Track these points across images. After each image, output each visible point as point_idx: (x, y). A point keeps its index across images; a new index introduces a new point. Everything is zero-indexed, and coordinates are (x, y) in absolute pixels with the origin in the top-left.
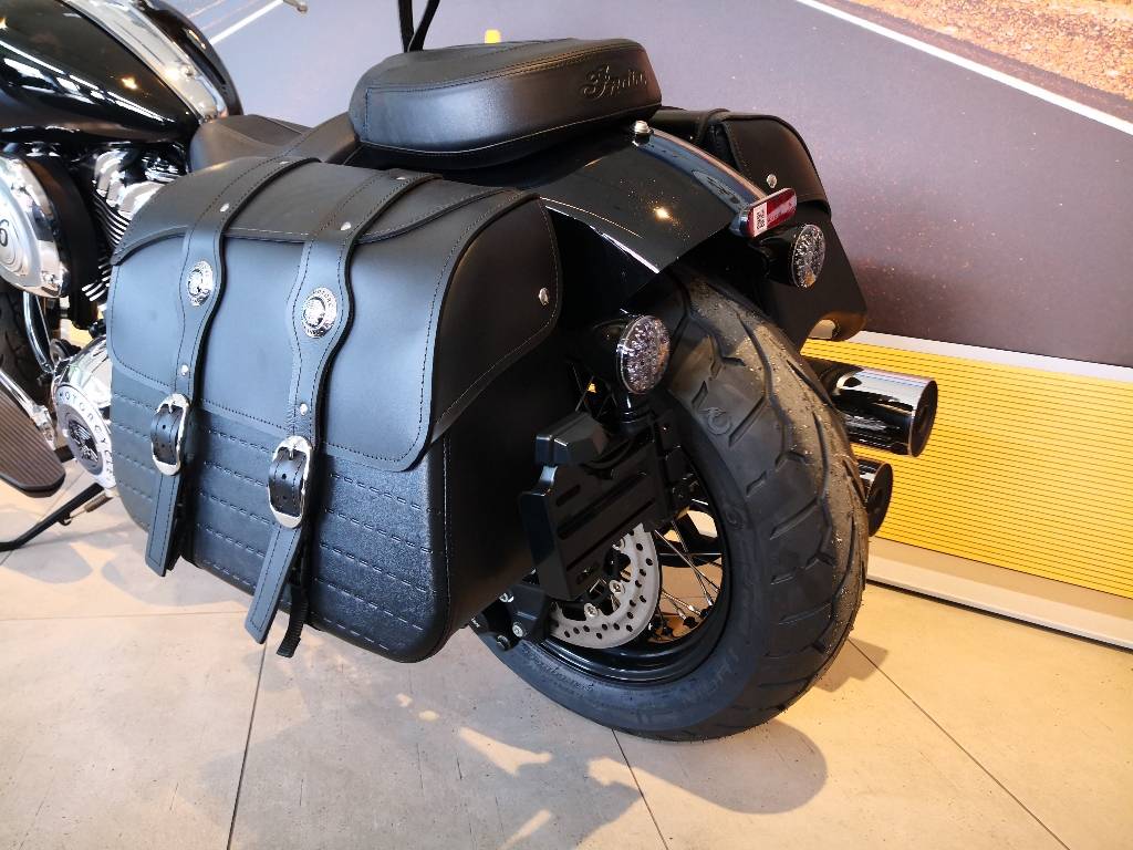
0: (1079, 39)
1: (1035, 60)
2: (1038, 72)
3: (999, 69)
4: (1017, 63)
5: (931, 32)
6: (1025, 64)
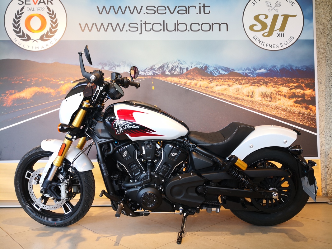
0: (268, 107)
1: (262, 111)
2: (264, 112)
3: (257, 112)
4: (260, 111)
5: (245, 106)
6: (261, 111)
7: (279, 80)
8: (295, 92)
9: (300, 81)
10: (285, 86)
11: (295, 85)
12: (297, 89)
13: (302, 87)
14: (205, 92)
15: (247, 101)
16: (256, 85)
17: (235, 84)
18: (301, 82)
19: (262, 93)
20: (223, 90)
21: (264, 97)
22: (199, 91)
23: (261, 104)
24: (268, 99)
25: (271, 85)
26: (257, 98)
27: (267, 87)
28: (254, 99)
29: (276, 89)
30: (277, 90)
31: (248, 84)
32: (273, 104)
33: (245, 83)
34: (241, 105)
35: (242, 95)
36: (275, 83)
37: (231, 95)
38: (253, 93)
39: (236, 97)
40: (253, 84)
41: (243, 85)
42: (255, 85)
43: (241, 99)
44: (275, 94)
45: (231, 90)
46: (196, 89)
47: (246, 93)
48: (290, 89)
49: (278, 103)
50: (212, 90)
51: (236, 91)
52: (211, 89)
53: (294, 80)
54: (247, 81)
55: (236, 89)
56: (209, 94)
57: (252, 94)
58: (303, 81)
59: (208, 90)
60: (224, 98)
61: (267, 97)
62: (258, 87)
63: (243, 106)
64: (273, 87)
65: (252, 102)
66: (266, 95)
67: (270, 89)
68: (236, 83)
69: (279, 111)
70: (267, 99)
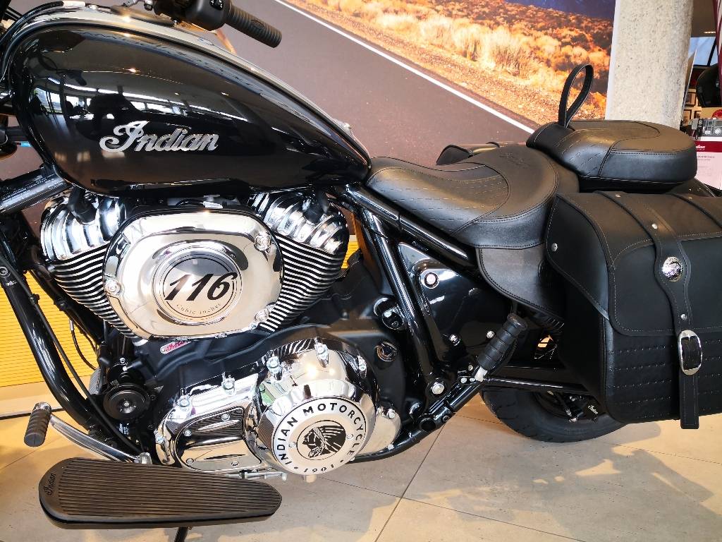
0: (509, 92)
1: (495, 100)
2: (497, 105)
3: (483, 103)
4: (489, 101)
5: (457, 85)
6: (492, 102)
7: (540, 14)
8: (570, 53)
9: (583, 25)
10: (551, 35)
11: (573, 34)
12: (576, 45)
13: (587, 41)
14: (350, 28)
15: (463, 68)
16: (485, 22)
17: (433, 11)
18: (586, 26)
19: (498, 47)
20: (401, 27)
21: (502, 61)
22: (334, 22)
23: (494, 79)
24: (511, 68)
25: (521, 29)
26: (486, 62)
27: (510, 31)
28: (478, 66)
29: (530, 39)
30: (533, 44)
31: (467, 16)
32: (520, 82)
33: (460, 13)
34: (445, 80)
35: (449, 51)
36: (530, 22)
37: (422, 46)
38: (478, 48)
39: (434, 53)
40: (480, 18)
41: (455, 17)
42: (482, 24)
43: (447, 61)
44: (527, 55)
45: (422, 31)
46: (324, 17)
47: (460, 46)
48: (560, 43)
49: (531, 81)
50: (371, 25)
51: (435, 34)
52: (369, 21)
53: (571, 18)
54: (465, 8)
55: (436, 30)
56: (364, 37)
57: (475, 49)
58: (590, 25)
59: (359, 24)
60: (403, 55)
61: (509, 61)
62: (490, 31)
63: (451, 82)
64: (525, 34)
65: (472, 72)
66: (507, 57)
67: (517, 39)
68: (438, 11)
69: (532, 105)
70: (508, 69)
